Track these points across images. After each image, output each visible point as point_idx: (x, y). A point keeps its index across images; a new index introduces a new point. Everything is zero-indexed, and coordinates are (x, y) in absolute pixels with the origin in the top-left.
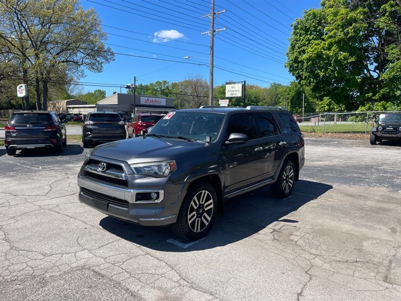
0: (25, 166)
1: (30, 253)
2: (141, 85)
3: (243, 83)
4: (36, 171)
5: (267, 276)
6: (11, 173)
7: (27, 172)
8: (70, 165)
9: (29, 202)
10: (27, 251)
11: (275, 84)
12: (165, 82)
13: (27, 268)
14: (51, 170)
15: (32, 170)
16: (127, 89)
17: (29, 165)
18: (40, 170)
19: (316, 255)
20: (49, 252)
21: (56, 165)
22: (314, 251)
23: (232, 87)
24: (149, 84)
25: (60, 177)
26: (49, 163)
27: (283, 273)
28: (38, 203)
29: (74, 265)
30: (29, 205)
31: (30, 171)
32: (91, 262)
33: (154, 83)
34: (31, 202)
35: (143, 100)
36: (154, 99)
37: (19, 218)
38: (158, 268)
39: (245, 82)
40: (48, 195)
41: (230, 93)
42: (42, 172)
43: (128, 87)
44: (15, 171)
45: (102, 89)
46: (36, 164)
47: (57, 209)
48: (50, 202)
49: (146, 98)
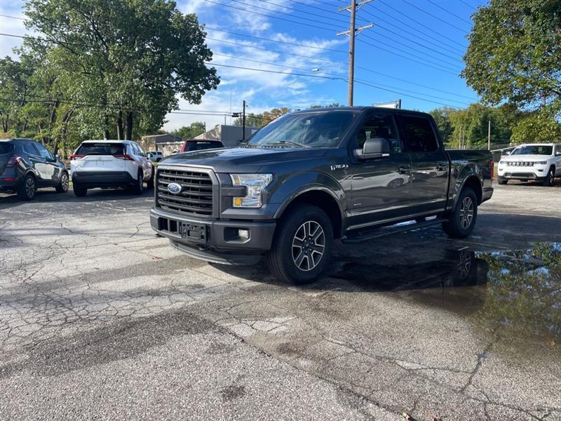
2: (253, 114)
3: (398, 103)
4: (119, 213)
6: (89, 214)
9: (110, 243)
10: (109, 291)
12: (285, 110)
13: (109, 309)
14: (137, 212)
15: (114, 211)
18: (124, 212)
21: (143, 208)
24: (262, 113)
26: (134, 205)
28: (122, 244)
29: (168, 307)
30: (111, 247)
31: (110, 212)
34: (113, 244)
37: (99, 259)
38: (277, 316)
40: (135, 236)
43: (235, 115)
44: (93, 212)
46: (119, 205)
47: (146, 251)
48: (137, 244)
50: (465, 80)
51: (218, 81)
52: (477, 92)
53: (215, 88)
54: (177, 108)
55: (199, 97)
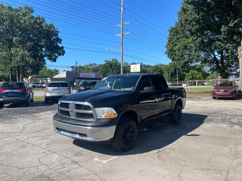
0: (8, 115)
1: (10, 167)
2: (81, 66)
3: (141, 64)
4: (15, 118)
5: (154, 179)
7: (10, 119)
8: (37, 114)
9: (10, 137)
10: (8, 166)
11: (160, 64)
12: (95, 64)
13: (8, 177)
14: (24, 117)
15: (13, 117)
16: (72, 68)
17: (11, 114)
18: (18, 118)
19: (184, 166)
20: (21, 167)
21: (27, 114)
22: (183, 163)
23: (134, 66)
24: (85, 65)
25: (30, 121)
26: (23, 113)
27: (164, 177)
28: (16, 137)
29: (37, 174)
30: (10, 138)
31: (12, 118)
32: (46, 173)
33: (88, 65)
34: (11, 137)
35: (81, 75)
36: (88, 74)
37: (4, 147)
38: (88, 175)
39: (142, 63)
40: (22, 132)
41: (133, 70)
42: (19, 118)
43: (72, 67)
44: (2, 118)
45: (57, 69)
46: (15, 114)
47: (27, 141)
48: (23, 136)
49: (83, 74)
50: (167, 55)
51: (64, 52)
52: (171, 60)
53: (63, 55)
54: (45, 64)
55: (56, 59)
